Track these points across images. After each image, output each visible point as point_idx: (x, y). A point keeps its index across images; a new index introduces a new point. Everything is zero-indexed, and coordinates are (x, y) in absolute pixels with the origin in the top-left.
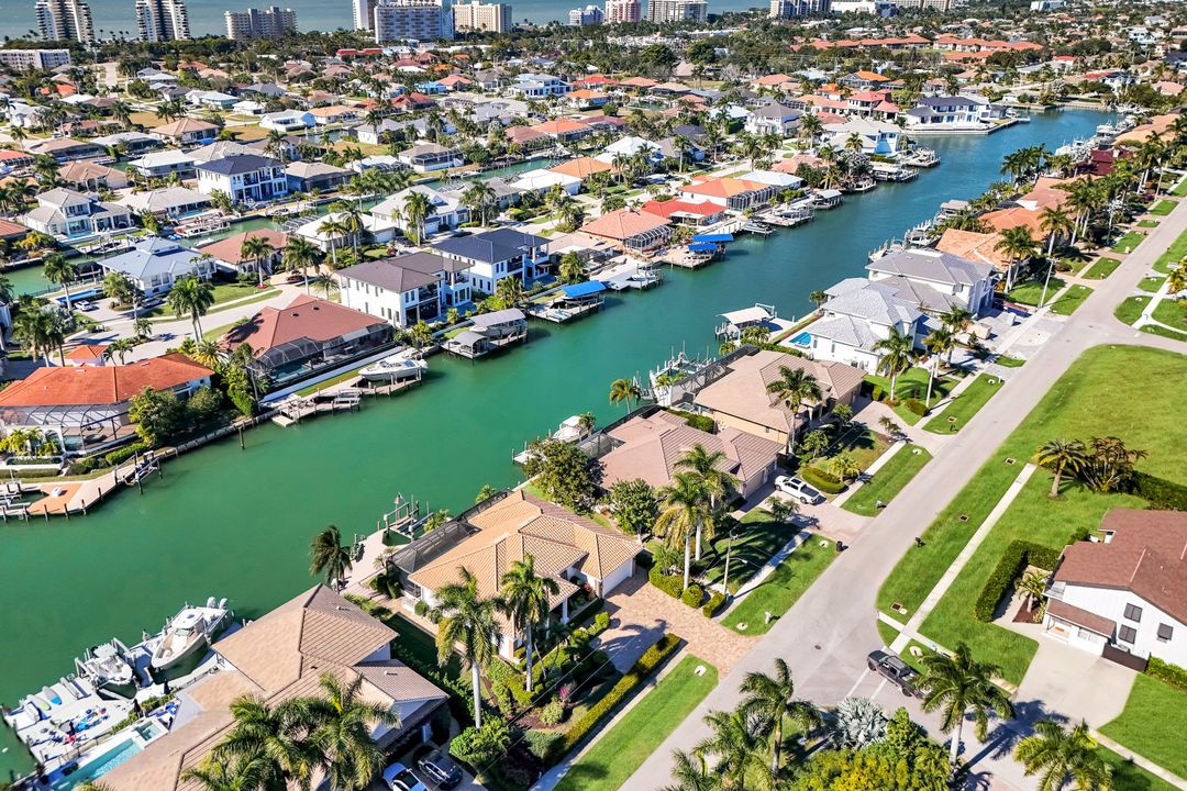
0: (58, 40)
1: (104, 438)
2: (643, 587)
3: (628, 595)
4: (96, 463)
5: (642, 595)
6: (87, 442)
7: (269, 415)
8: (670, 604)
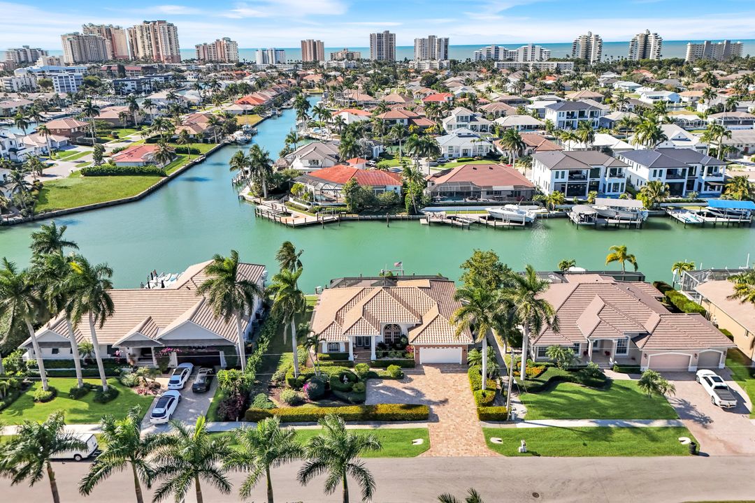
0: (580, 57)
1: (334, 200)
2: (460, 375)
3: (442, 372)
4: (320, 210)
5: (451, 378)
6: (327, 200)
7: (420, 216)
8: (464, 394)
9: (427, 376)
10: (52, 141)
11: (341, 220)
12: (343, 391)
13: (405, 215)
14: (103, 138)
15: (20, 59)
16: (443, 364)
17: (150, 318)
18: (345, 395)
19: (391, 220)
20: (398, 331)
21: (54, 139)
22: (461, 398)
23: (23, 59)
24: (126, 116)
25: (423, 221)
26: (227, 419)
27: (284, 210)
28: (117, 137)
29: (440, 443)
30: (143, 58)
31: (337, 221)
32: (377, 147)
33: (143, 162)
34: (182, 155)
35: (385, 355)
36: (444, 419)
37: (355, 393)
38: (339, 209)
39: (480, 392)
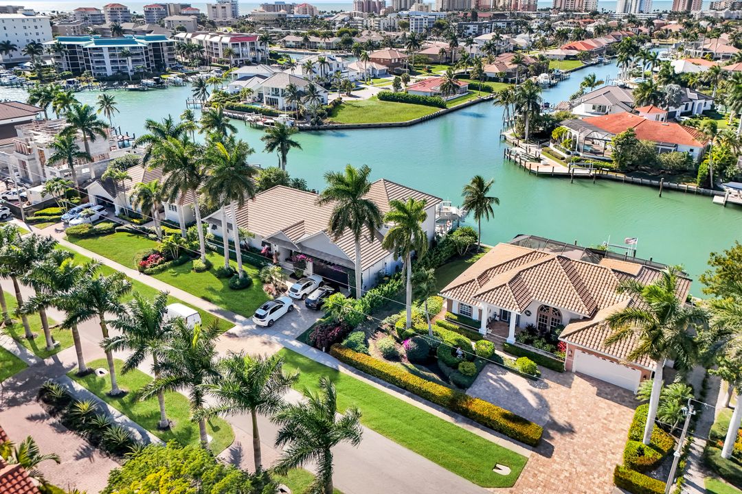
1: (600, 153)
2: (625, 408)
3: (598, 394)
4: (578, 161)
5: (607, 407)
6: (591, 152)
7: (715, 192)
8: (613, 437)
9: (573, 391)
10: (373, 69)
11: (599, 177)
12: (449, 365)
13: (693, 186)
14: (418, 71)
15: (401, 6)
16: (607, 384)
17: (303, 221)
18: (447, 370)
19: (668, 189)
20: (557, 317)
21: (375, 67)
22: (606, 441)
23: (403, 7)
24: (445, 52)
25: (717, 199)
26: (314, 345)
27: (538, 156)
28: (430, 72)
29: (531, 487)
30: (501, 7)
31: (591, 177)
32: (703, 101)
33: (431, 93)
34: (474, 91)
35: (528, 342)
36: (561, 458)
37: (459, 372)
38: (602, 163)
39: (638, 444)
